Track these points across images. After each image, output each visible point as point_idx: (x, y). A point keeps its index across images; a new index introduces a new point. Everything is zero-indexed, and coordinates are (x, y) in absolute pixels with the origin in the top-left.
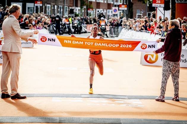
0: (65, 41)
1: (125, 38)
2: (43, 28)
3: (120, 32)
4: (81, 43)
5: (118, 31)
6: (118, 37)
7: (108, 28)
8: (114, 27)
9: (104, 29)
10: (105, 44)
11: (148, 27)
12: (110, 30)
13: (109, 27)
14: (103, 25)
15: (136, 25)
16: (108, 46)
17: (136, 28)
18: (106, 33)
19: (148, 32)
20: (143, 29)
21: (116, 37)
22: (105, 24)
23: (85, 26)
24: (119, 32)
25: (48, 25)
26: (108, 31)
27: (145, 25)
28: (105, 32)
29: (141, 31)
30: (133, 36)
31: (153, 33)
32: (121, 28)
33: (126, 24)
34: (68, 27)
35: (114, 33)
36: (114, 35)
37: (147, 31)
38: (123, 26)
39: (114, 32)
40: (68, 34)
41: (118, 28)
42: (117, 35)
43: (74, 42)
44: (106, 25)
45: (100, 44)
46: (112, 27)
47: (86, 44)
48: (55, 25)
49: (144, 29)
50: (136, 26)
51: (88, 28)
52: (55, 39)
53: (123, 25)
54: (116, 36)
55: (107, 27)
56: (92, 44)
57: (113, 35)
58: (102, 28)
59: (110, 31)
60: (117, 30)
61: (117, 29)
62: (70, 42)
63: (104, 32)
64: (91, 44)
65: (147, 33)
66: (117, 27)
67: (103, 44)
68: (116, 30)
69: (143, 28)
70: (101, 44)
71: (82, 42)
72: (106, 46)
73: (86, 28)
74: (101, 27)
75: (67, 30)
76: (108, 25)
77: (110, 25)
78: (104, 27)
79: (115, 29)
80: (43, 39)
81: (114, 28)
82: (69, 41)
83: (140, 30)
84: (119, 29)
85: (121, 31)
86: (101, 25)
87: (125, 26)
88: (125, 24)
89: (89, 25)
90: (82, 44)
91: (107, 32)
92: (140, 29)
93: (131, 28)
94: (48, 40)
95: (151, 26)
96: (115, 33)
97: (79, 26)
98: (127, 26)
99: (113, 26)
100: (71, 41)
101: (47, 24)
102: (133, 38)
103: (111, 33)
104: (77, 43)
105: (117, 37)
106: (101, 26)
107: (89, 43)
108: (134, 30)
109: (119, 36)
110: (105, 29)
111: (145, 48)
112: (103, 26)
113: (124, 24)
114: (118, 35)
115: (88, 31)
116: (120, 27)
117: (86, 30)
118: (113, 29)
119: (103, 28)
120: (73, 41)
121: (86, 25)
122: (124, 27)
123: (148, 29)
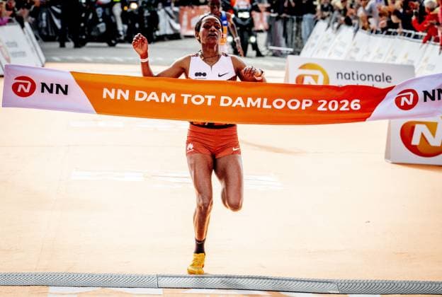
0: (106, 91)
1: (326, 57)
2: (14, 19)
3: (308, 36)
4: (168, 100)
5: (299, 30)
6: (299, 53)
7: (261, 19)
8: (284, 15)
9: (247, 22)
10: (259, 100)
11: (414, 18)
12: (270, 27)
13: (265, 15)
14: (241, 8)
15: (367, 8)
16: (270, 107)
17: (370, 20)
18: (253, 39)
19: (416, 37)
20: (396, 26)
21: (292, 54)
22: (250, 7)
23: (175, 13)
24: (303, 35)
25: (33, 7)
26: (261, 31)
27: (401, 11)
28: (251, 34)
29: (390, 30)
30: (357, 50)
31: (433, 38)
32: (310, 19)
33: (330, 5)
34: (104, 15)
35: (283, 41)
36: (284, 49)
37: (413, 33)
38: (319, 14)
39: (285, 35)
40: (105, 44)
41: (299, 21)
42: (297, 45)
43: (141, 95)
44: (256, 9)
45: (240, 99)
46: (277, 18)
47: (185, 101)
48: (58, 11)
49: (400, 25)
50: (371, 11)
51: (185, 23)
52: (67, 86)
53: (319, 8)
54: (291, 50)
55: (256, 16)
56: (209, 103)
58: (239, 21)
59: (270, 30)
60: (295, 29)
61: (295, 24)
62: (126, 97)
63: (246, 34)
64: (206, 100)
65: (411, 39)
66: (295, 17)
67: (250, 100)
68: (292, 27)
69: (394, 19)
70: (245, 102)
71: (173, 96)
72: (265, 106)
73: (179, 21)
74: (236, 15)
75: (102, 27)
76: (263, 10)
77: (268, 10)
78: (246, 15)
79: (289, 25)
80: (21, 86)
81: (285, 21)
82: (120, 92)
83: (383, 30)
84: (305, 25)
85: (311, 30)
86: (235, 7)
87: (326, 14)
88: (326, 6)
89: (187, 7)
90: (173, 101)
91: (259, 34)
92: (384, 22)
93: (348, 22)
95: (426, 10)
96: (289, 39)
97: (147, 13)
98: (336, 13)
99: (280, 14)
100: (127, 92)
101: (28, 7)
102: (358, 57)
103: (273, 40)
104: (150, 98)
105: (295, 57)
106: (236, 12)
107: (198, 100)
108: (364, 28)
109: (304, 52)
111: (410, 103)
112: (242, 11)
113: (322, 6)
114: (302, 48)
115: (184, 32)
116: (307, 17)
117: (177, 26)
118: (279, 25)
119: (243, 19)
120: (137, 93)
121: (176, 9)
122: (323, 18)
123: (416, 25)
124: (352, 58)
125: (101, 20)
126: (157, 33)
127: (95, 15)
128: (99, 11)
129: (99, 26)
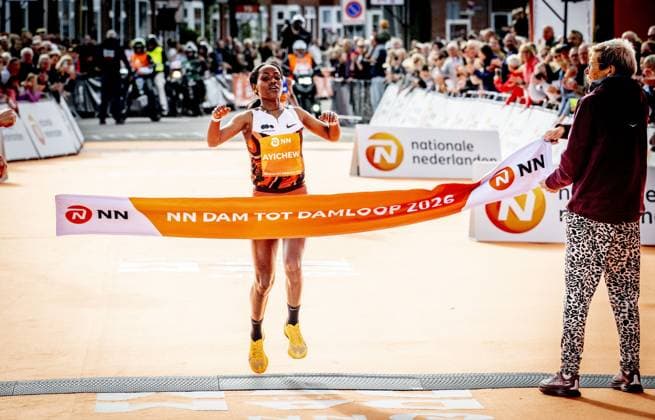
0: (170, 216)
1: (399, 125)
2: (47, 95)
3: (378, 102)
4: (241, 218)
5: (367, 96)
6: (368, 122)
7: (325, 85)
9: (309, 89)
10: (342, 210)
11: (496, 78)
12: (335, 93)
13: (329, 80)
14: (302, 73)
15: (443, 68)
16: (354, 215)
17: (447, 82)
19: (499, 99)
20: (475, 87)
21: (361, 122)
22: (312, 71)
23: (228, 81)
24: (373, 101)
26: (325, 98)
27: (482, 70)
28: (313, 102)
29: (470, 92)
31: (518, 99)
32: (379, 83)
33: (401, 66)
34: (145, 87)
35: (350, 108)
36: (351, 118)
37: (495, 94)
38: (389, 77)
39: (352, 101)
40: (148, 119)
41: (367, 85)
42: (366, 113)
44: (318, 73)
46: (343, 83)
49: (481, 86)
50: (447, 72)
51: (239, 92)
53: (389, 70)
54: (359, 118)
55: (319, 81)
56: (286, 217)
57: (346, 114)
58: (300, 88)
59: (335, 97)
60: (363, 94)
61: (363, 89)
62: (193, 219)
63: (308, 102)
64: (283, 216)
65: (493, 101)
66: (362, 82)
68: (359, 92)
69: (474, 80)
70: (326, 213)
72: (348, 215)
73: (232, 91)
74: (297, 81)
76: (326, 74)
77: (333, 74)
78: (307, 81)
79: (356, 91)
80: (75, 215)
81: (352, 86)
82: (186, 215)
83: (462, 91)
84: (374, 90)
85: (381, 96)
86: (295, 72)
87: (397, 76)
88: (396, 67)
89: (241, 74)
91: (323, 103)
92: (462, 83)
93: (422, 85)
94: (100, 217)
95: (510, 69)
96: (357, 107)
97: (191, 83)
98: (408, 76)
99: (346, 78)
101: (63, 81)
102: (435, 124)
103: (339, 108)
105: (364, 126)
106: (296, 78)
107: (273, 216)
108: (441, 91)
109: (374, 121)
110: (314, 90)
112: (302, 76)
113: (393, 68)
114: (371, 116)
116: (376, 80)
117: (230, 96)
118: (345, 91)
119: (305, 86)
121: (229, 77)
122: (394, 82)
123: (499, 86)
124: (428, 125)
125: (142, 92)
126: (206, 105)
127: (135, 87)
128: (140, 82)
129: (140, 99)
